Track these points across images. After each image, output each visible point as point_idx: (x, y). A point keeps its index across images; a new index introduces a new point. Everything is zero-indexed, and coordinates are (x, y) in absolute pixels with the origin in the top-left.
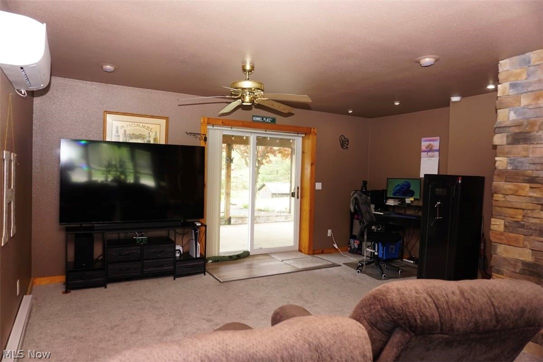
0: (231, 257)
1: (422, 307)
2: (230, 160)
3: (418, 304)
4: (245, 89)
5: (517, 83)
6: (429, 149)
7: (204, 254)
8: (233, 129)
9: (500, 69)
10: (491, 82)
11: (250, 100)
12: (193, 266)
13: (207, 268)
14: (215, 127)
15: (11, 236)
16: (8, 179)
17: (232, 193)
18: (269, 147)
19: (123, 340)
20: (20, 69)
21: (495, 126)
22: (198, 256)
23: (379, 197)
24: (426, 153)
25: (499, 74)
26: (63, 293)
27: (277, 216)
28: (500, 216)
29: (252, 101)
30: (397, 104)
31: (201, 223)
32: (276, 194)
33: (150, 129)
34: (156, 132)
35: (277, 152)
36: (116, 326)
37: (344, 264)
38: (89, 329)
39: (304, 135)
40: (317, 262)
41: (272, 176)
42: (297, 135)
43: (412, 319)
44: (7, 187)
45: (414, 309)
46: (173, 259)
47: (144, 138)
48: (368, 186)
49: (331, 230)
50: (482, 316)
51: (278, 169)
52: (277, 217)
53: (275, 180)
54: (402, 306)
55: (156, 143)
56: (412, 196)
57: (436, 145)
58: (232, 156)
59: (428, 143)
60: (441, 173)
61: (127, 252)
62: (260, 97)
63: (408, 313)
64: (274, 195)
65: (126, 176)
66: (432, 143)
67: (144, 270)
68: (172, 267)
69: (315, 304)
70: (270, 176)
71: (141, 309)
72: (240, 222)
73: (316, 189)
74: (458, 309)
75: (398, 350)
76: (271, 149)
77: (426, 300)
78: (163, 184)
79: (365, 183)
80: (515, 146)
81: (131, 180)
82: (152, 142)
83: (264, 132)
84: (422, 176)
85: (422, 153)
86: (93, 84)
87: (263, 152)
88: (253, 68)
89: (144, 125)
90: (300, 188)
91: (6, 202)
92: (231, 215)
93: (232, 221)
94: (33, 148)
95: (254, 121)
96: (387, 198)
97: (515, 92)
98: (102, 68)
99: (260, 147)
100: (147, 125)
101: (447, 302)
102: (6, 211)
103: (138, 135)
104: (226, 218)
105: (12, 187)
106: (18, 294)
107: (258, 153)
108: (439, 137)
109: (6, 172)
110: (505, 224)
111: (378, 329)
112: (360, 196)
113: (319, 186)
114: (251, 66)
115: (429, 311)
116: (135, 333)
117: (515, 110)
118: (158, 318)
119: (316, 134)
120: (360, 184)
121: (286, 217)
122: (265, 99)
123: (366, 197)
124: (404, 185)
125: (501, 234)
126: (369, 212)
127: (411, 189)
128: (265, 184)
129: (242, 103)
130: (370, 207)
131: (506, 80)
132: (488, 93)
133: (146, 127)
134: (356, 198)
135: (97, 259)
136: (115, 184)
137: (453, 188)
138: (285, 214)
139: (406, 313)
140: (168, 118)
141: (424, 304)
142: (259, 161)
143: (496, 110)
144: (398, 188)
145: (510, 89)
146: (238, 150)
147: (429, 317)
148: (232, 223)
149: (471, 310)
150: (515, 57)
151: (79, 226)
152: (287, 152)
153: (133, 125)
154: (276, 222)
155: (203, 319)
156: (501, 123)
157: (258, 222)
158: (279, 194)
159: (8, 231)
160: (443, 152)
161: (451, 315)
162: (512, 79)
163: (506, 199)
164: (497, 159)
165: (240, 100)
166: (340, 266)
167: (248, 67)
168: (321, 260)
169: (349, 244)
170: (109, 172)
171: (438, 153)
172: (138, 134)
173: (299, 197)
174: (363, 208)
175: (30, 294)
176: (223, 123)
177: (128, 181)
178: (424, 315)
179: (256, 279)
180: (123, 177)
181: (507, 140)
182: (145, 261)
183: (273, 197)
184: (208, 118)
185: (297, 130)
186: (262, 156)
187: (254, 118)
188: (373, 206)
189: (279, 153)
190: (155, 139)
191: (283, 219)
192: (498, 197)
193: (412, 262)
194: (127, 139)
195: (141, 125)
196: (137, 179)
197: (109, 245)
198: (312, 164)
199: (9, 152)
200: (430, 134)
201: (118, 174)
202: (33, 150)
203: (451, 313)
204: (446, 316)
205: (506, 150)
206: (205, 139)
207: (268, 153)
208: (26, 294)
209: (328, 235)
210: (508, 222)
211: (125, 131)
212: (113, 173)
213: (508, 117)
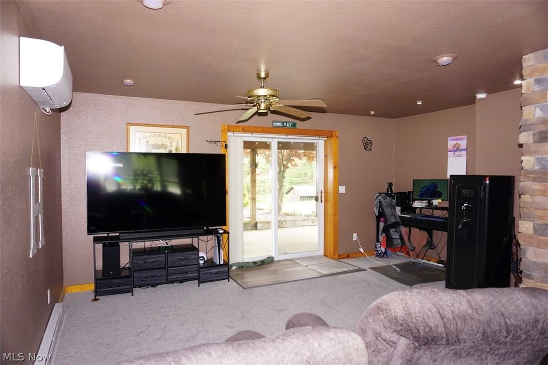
0: (255, 263)
1: (426, 317)
2: (254, 165)
3: (421, 315)
4: (260, 96)
5: (543, 78)
6: (455, 148)
7: (227, 261)
8: (254, 135)
9: (523, 64)
10: (517, 77)
11: (265, 107)
12: (217, 273)
13: (230, 274)
14: (235, 134)
15: (40, 248)
16: (34, 194)
17: (258, 197)
18: (294, 151)
19: (147, 346)
20: (42, 90)
21: (520, 125)
22: (222, 263)
23: (404, 200)
24: (453, 152)
25: (523, 69)
26: (92, 300)
27: (304, 220)
28: (529, 218)
29: (268, 108)
30: (419, 103)
31: (223, 229)
32: (304, 197)
33: (171, 139)
34: (177, 142)
35: (302, 155)
36: (141, 333)
37: (369, 268)
38: (115, 336)
39: (326, 139)
40: (342, 267)
41: (300, 178)
42: (318, 138)
43: (415, 330)
44: (34, 201)
45: (416, 320)
46: (197, 266)
47: (166, 148)
48: (393, 188)
49: (356, 234)
50: (490, 327)
51: (306, 171)
52: (304, 222)
53: (304, 183)
54: (405, 316)
55: (178, 152)
56: (439, 197)
57: (463, 144)
58: (257, 161)
59: (455, 142)
60: (470, 174)
61: (152, 260)
62: (277, 104)
63: (410, 324)
64: (303, 198)
65: (153, 185)
66: (458, 142)
67: (169, 278)
68: (197, 274)
69: (337, 310)
70: (298, 179)
71: (166, 316)
72: (266, 226)
73: (340, 192)
74: (464, 320)
75: (403, 360)
76: (295, 152)
77: (430, 310)
78: (189, 191)
79: (390, 185)
80: (542, 144)
81: (158, 187)
82: (174, 152)
83: (285, 137)
84: (448, 177)
85: (449, 153)
86: (115, 98)
87: (288, 155)
88: (267, 75)
89: (166, 135)
90: (323, 192)
91: (33, 215)
92: (257, 220)
93: (259, 226)
94: (62, 161)
95: (274, 127)
96: (414, 200)
97: (541, 88)
98: (123, 83)
99: (285, 151)
100: (168, 135)
101: (453, 312)
102: (33, 225)
103: (160, 146)
104: (253, 223)
105: (40, 201)
106: (49, 303)
107: (282, 157)
108: (466, 136)
109: (33, 187)
110: (534, 227)
111: (382, 339)
112: (385, 199)
113: (342, 189)
114: (265, 73)
115: (433, 322)
116: (159, 339)
117: (541, 107)
118: (182, 325)
119: (337, 137)
120: (386, 186)
121: (313, 221)
122: (281, 105)
123: (391, 200)
124: (431, 186)
125: (530, 237)
126: (395, 215)
127: (438, 190)
128: (293, 187)
129: (258, 110)
130: (395, 209)
131: (530, 75)
132: (515, 88)
133: (168, 137)
134: (380, 202)
135: (124, 268)
136: (143, 192)
137: (481, 189)
138: (312, 218)
139: (408, 324)
140: (189, 127)
141: (427, 314)
142: (284, 165)
143: (521, 107)
144: (424, 189)
145: (535, 85)
146: (263, 155)
147: (433, 328)
148: (258, 227)
149: (479, 320)
150: (539, 51)
151: (106, 235)
152: (312, 155)
153: (155, 136)
154: (303, 226)
155: (226, 326)
156: (526, 121)
157: (285, 226)
158: (308, 197)
159: (37, 243)
160: (471, 151)
161: (457, 326)
162: (537, 74)
163: (534, 200)
164: (523, 158)
165: (256, 108)
166: (365, 270)
167: (263, 75)
168: (347, 265)
169: (376, 247)
170: (136, 180)
171: (465, 152)
172: (160, 144)
173: (323, 202)
174: (388, 211)
175: (62, 302)
176: (243, 129)
177: (155, 189)
178: (428, 325)
179: (280, 285)
180: (150, 185)
181: (533, 138)
182: (169, 269)
183: (301, 200)
184: (228, 126)
185: (318, 134)
186: (287, 160)
187: (274, 124)
188: (398, 209)
189: (304, 156)
190: (176, 149)
191: (309, 223)
192: (526, 198)
193: (442, 265)
194: (150, 149)
195: (163, 135)
196: (164, 186)
197: (135, 253)
198: (335, 168)
199: (35, 169)
200: (457, 133)
201: (145, 182)
202: (61, 164)
203: (456, 323)
204: (452, 326)
205: (533, 149)
206: (226, 147)
207: (293, 157)
208: (58, 302)
209: (354, 239)
210: (537, 224)
211: (148, 141)
212: (140, 181)
213: (534, 115)
